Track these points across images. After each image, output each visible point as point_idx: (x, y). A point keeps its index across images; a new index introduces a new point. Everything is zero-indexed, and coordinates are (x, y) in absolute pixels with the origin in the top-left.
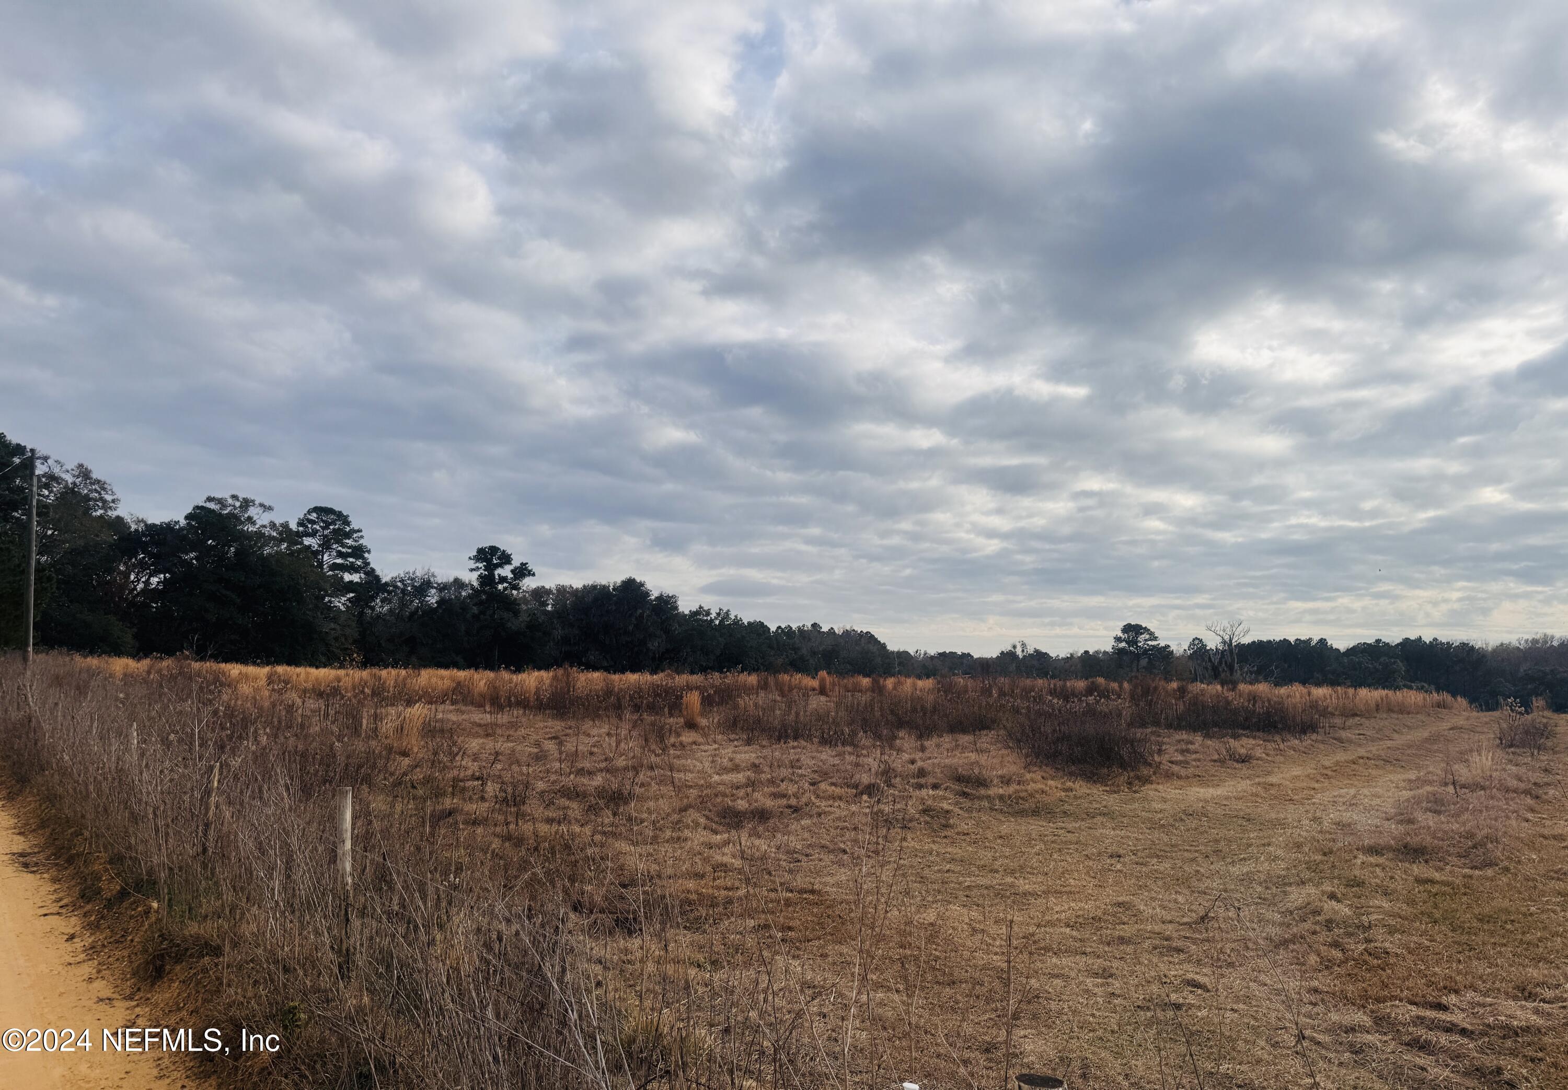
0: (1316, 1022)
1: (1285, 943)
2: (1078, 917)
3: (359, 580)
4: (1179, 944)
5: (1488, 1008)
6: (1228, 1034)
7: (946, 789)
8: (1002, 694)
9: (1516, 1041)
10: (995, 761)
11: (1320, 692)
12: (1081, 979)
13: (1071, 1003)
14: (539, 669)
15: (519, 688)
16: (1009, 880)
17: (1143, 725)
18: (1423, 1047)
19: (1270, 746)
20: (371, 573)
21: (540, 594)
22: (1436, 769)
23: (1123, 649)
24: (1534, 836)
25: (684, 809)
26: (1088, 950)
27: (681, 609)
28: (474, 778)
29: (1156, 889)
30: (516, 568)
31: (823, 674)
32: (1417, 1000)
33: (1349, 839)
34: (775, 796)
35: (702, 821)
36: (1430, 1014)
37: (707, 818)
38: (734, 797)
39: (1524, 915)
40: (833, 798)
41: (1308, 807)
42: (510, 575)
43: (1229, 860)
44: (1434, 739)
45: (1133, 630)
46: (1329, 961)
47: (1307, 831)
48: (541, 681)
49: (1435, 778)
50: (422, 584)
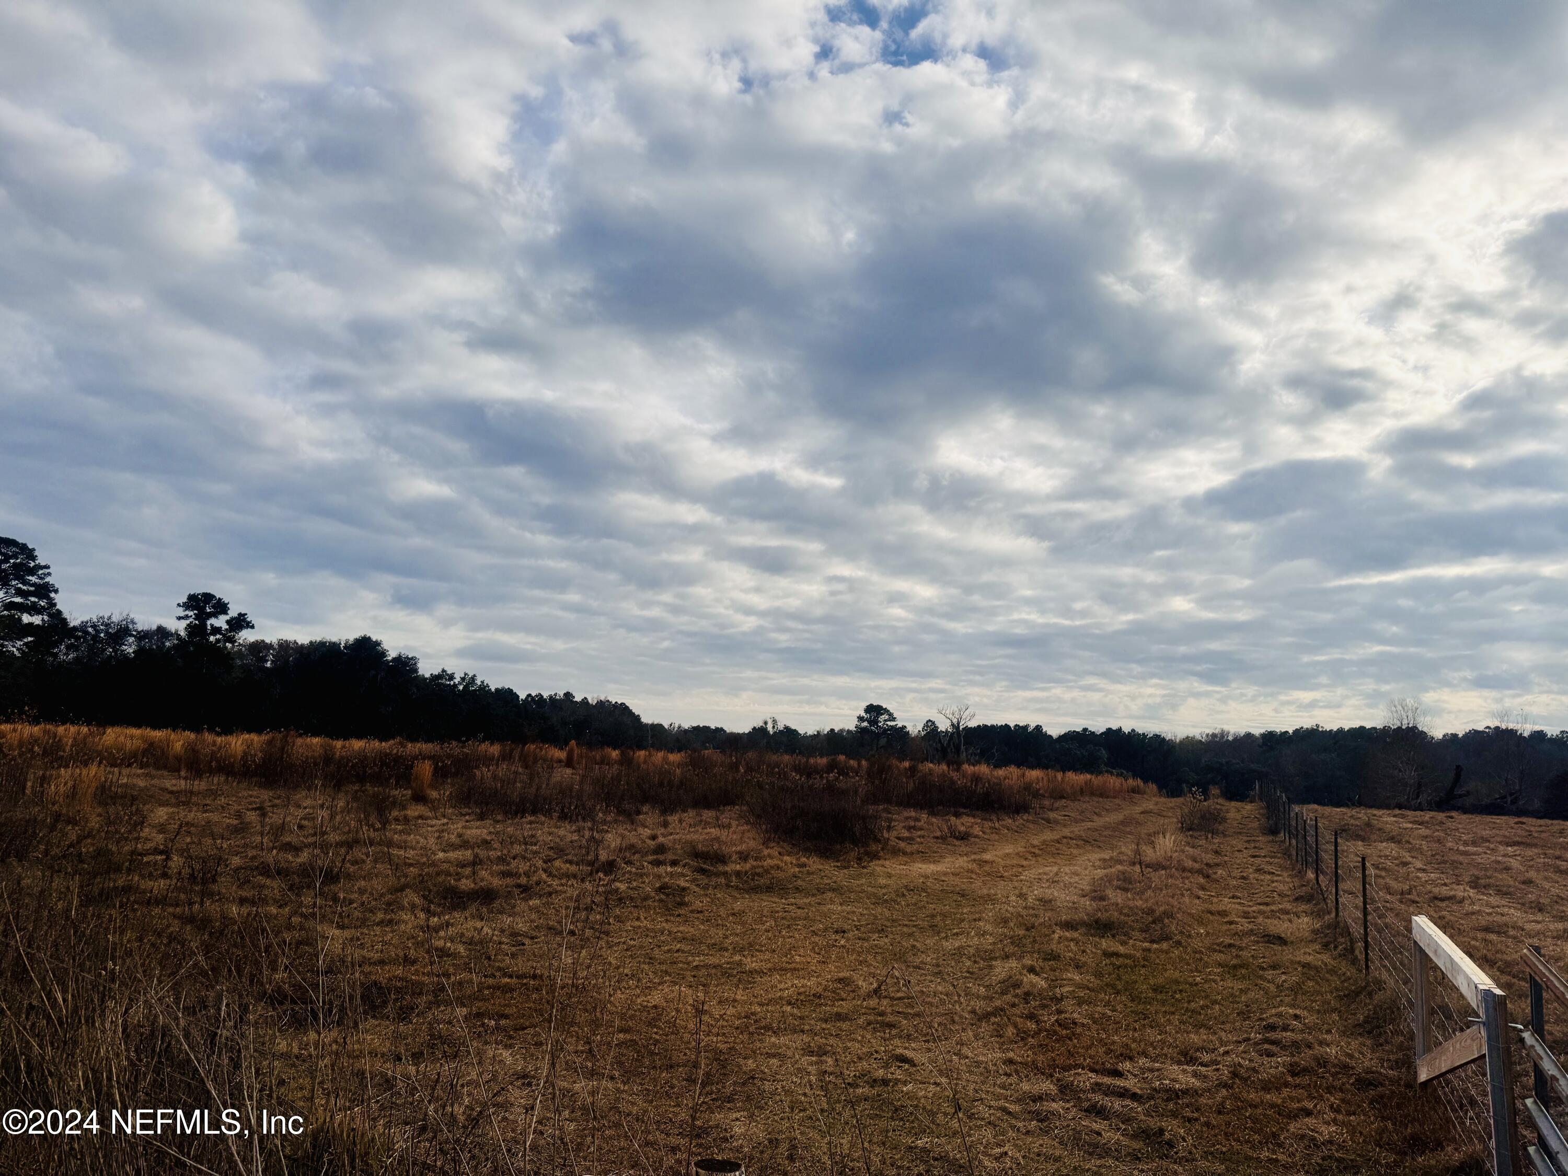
0: (1009, 1093)
1: (986, 1016)
2: (799, 994)
3: (40, 623)
4: (890, 1019)
5: (1156, 1073)
6: (929, 1108)
7: (684, 866)
8: (749, 769)
9: (1176, 1103)
10: (734, 837)
11: (1034, 774)
12: (797, 1057)
13: (784, 1083)
14: (249, 732)
15: (223, 751)
16: (737, 958)
17: (876, 801)
18: (1097, 1111)
19: (988, 824)
20: (57, 618)
21: (259, 648)
22: (1126, 849)
23: (865, 728)
24: (1203, 912)
25: (402, 889)
26: (807, 1027)
27: (421, 672)
28: (156, 851)
29: (875, 964)
30: (232, 619)
31: (572, 744)
32: (1097, 1067)
33: (1048, 914)
34: (505, 874)
35: (420, 902)
36: (1107, 1080)
37: (425, 898)
38: (459, 876)
39: (1191, 984)
40: (568, 876)
41: (1016, 884)
42: (225, 626)
43: (943, 935)
44: (1127, 822)
45: (874, 710)
46: (1025, 1032)
47: (1013, 907)
48: (250, 745)
49: (1125, 858)
50: (119, 631)
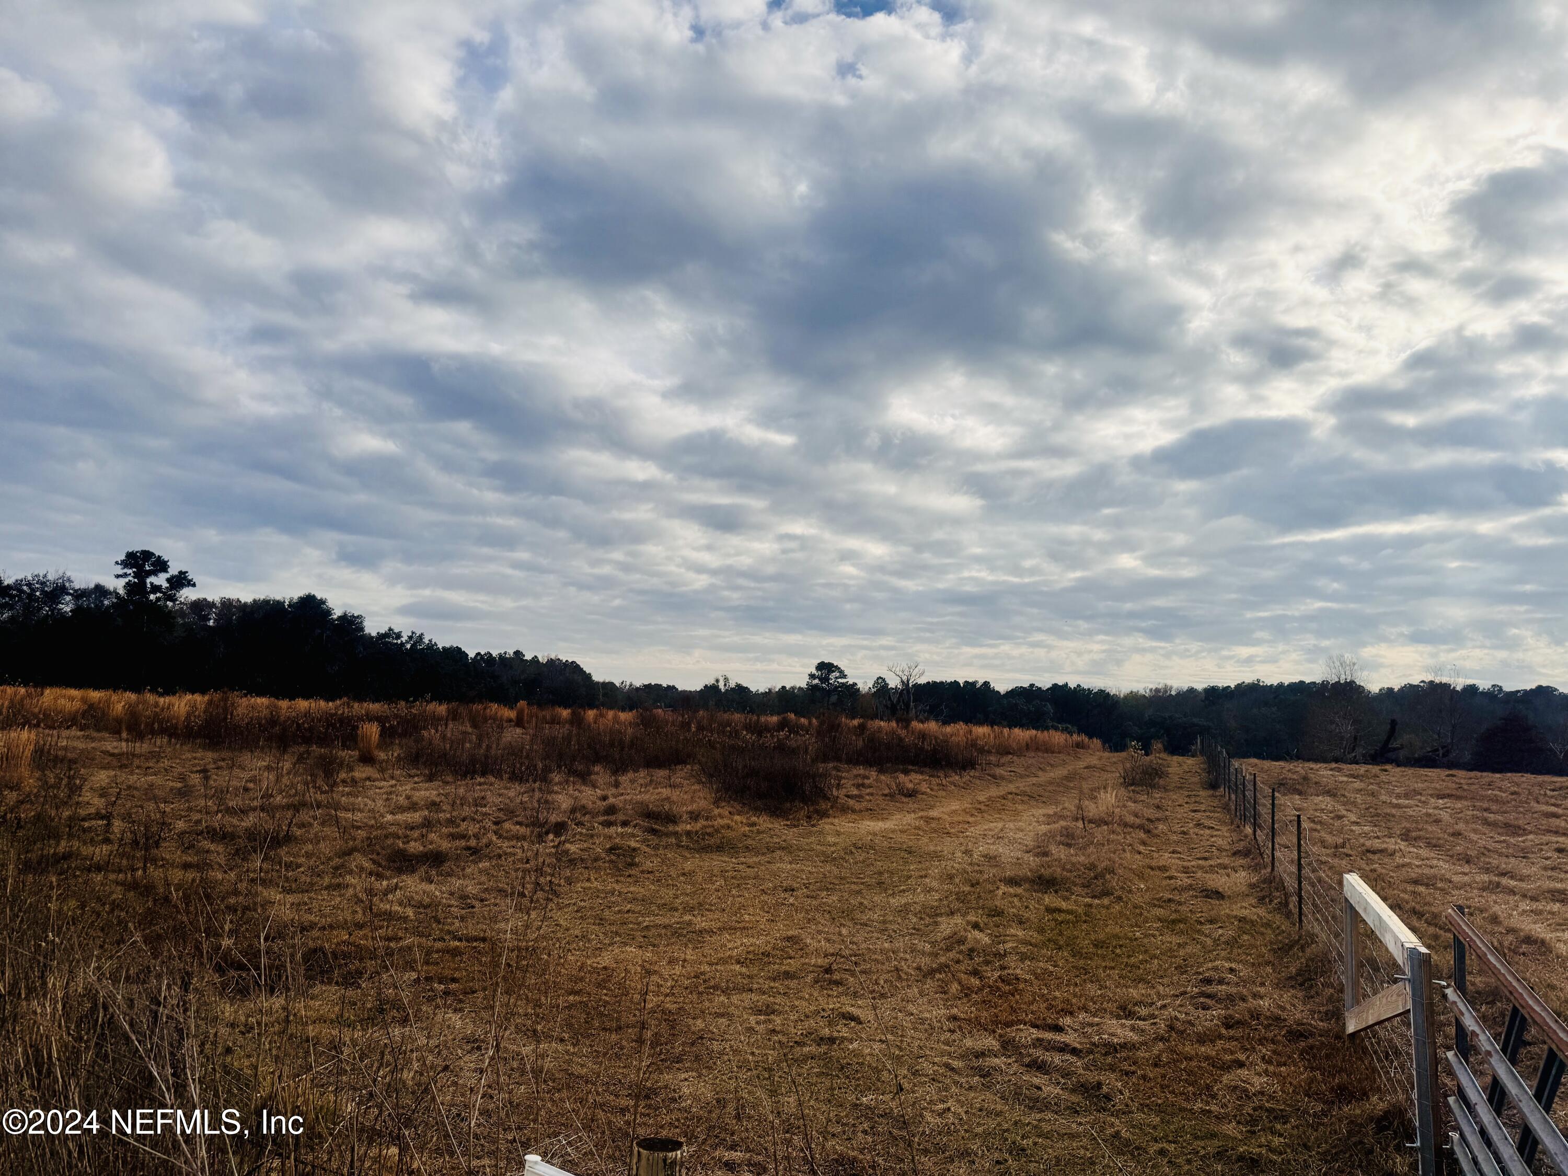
0: (952, 1049)
1: (932, 972)
2: (748, 953)
4: (837, 976)
5: (1095, 1028)
6: (874, 1065)
7: (635, 827)
8: (700, 728)
9: (1115, 1057)
10: (686, 797)
11: (981, 731)
12: (745, 1016)
13: (732, 1043)
14: (192, 692)
15: (166, 713)
16: (687, 918)
17: (826, 759)
18: (1038, 1066)
19: (935, 781)
21: (200, 606)
22: (1069, 804)
23: (816, 685)
24: (1143, 867)
25: (349, 852)
26: (755, 986)
27: (367, 630)
28: (98, 816)
29: (823, 921)
30: (173, 577)
31: (522, 704)
32: (1039, 1023)
33: (994, 871)
34: (453, 837)
35: (367, 865)
36: (1048, 1035)
37: (374, 862)
38: (407, 839)
39: (1131, 939)
40: (517, 838)
41: (962, 840)
42: (165, 585)
43: (890, 892)
44: (1069, 778)
45: (826, 668)
46: (969, 988)
47: (959, 863)
48: (194, 706)
49: (1068, 813)
50: (55, 589)
